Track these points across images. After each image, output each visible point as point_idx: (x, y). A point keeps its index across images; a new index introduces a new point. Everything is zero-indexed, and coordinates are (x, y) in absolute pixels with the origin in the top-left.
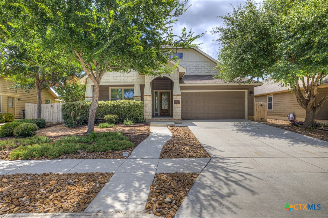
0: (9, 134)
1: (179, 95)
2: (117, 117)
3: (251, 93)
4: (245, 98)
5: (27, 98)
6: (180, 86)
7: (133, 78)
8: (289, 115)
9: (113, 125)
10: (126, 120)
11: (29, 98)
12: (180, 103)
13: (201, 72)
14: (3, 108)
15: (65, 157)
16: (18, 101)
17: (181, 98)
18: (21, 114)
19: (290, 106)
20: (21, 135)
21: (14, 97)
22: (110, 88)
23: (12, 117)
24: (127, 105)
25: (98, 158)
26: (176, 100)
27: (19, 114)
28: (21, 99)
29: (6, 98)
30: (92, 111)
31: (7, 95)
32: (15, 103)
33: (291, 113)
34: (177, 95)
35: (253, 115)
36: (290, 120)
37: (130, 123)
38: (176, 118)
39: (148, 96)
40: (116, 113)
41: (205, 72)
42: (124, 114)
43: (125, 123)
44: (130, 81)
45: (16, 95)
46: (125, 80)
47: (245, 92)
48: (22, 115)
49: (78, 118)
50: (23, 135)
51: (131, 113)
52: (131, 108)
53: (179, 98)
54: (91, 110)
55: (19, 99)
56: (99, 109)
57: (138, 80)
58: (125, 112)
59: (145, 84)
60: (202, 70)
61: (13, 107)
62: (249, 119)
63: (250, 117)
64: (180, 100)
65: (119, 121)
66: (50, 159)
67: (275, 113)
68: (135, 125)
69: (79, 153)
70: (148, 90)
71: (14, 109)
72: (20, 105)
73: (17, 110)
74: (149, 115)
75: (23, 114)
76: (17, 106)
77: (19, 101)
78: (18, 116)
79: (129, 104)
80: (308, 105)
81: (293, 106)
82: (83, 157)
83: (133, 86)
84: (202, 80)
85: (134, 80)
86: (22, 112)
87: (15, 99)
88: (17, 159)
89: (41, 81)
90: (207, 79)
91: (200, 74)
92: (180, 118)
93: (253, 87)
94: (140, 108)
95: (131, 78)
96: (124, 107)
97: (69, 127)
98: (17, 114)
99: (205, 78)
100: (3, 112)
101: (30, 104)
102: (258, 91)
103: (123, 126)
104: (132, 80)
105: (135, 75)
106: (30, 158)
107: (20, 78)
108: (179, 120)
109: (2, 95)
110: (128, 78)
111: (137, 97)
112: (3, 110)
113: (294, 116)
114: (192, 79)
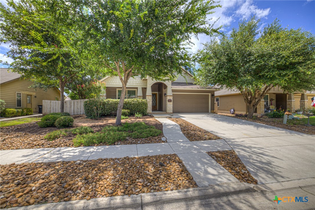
0: (50, 125)
1: (171, 96)
2: (129, 111)
3: (213, 95)
4: (209, 98)
5: (41, 96)
6: (172, 90)
7: (137, 82)
8: (231, 110)
9: (127, 117)
10: (136, 113)
11: (43, 96)
12: (172, 101)
13: (180, 80)
14: (23, 104)
15: (119, 143)
16: (34, 98)
17: (173, 98)
18: (37, 108)
19: (231, 104)
20: (62, 126)
21: (31, 95)
22: (117, 89)
23: (31, 111)
24: (136, 102)
25: (145, 143)
26: (169, 99)
27: (36, 109)
28: (37, 97)
29: (25, 96)
30: (121, 106)
31: (26, 93)
32: (32, 100)
33: (232, 109)
34: (170, 96)
35: (214, 110)
36: (232, 113)
37: (140, 115)
38: (169, 112)
39: (150, 96)
40: (128, 109)
41: (183, 80)
42: (134, 109)
43: (136, 115)
44: (134, 84)
45: (33, 94)
46: (131, 84)
47: (209, 95)
48: (37, 110)
49: (100, 112)
50: (64, 126)
51: (139, 108)
52: (139, 104)
53: (171, 98)
54: (119, 106)
55: (35, 97)
56: (115, 105)
57: (140, 84)
58: (135, 107)
59: (148, 87)
60: (181, 79)
61: (30, 102)
62: (211, 112)
63: (212, 111)
64: (172, 99)
65: (131, 114)
66: (108, 145)
67: (221, 109)
68: (143, 117)
69: (127, 140)
70: (149, 92)
71: (31, 104)
72: (36, 101)
73: (34, 105)
74: (150, 109)
75: (38, 108)
76: (34, 103)
77: (36, 98)
78: (35, 110)
79: (138, 102)
80: (251, 104)
81: (233, 104)
82: (133, 143)
83: (137, 88)
84: (182, 86)
85: (138, 84)
86: (38, 107)
87: (32, 97)
88: (80, 146)
89: (64, 82)
90: (185, 85)
91: (179, 82)
92: (172, 112)
93: (214, 91)
94: (146, 104)
95: (135, 82)
96: (134, 104)
97: (91, 118)
98: (34, 108)
99: (183, 84)
100: (23, 107)
101: (46, 101)
102: (217, 94)
103: (134, 118)
104: (136, 84)
105: (139, 80)
106: (91, 145)
107: (45, 80)
108: (171, 113)
109: (22, 93)
110: (133, 82)
111: (140, 96)
112: (23, 105)
113: (234, 110)
114: (175, 84)
